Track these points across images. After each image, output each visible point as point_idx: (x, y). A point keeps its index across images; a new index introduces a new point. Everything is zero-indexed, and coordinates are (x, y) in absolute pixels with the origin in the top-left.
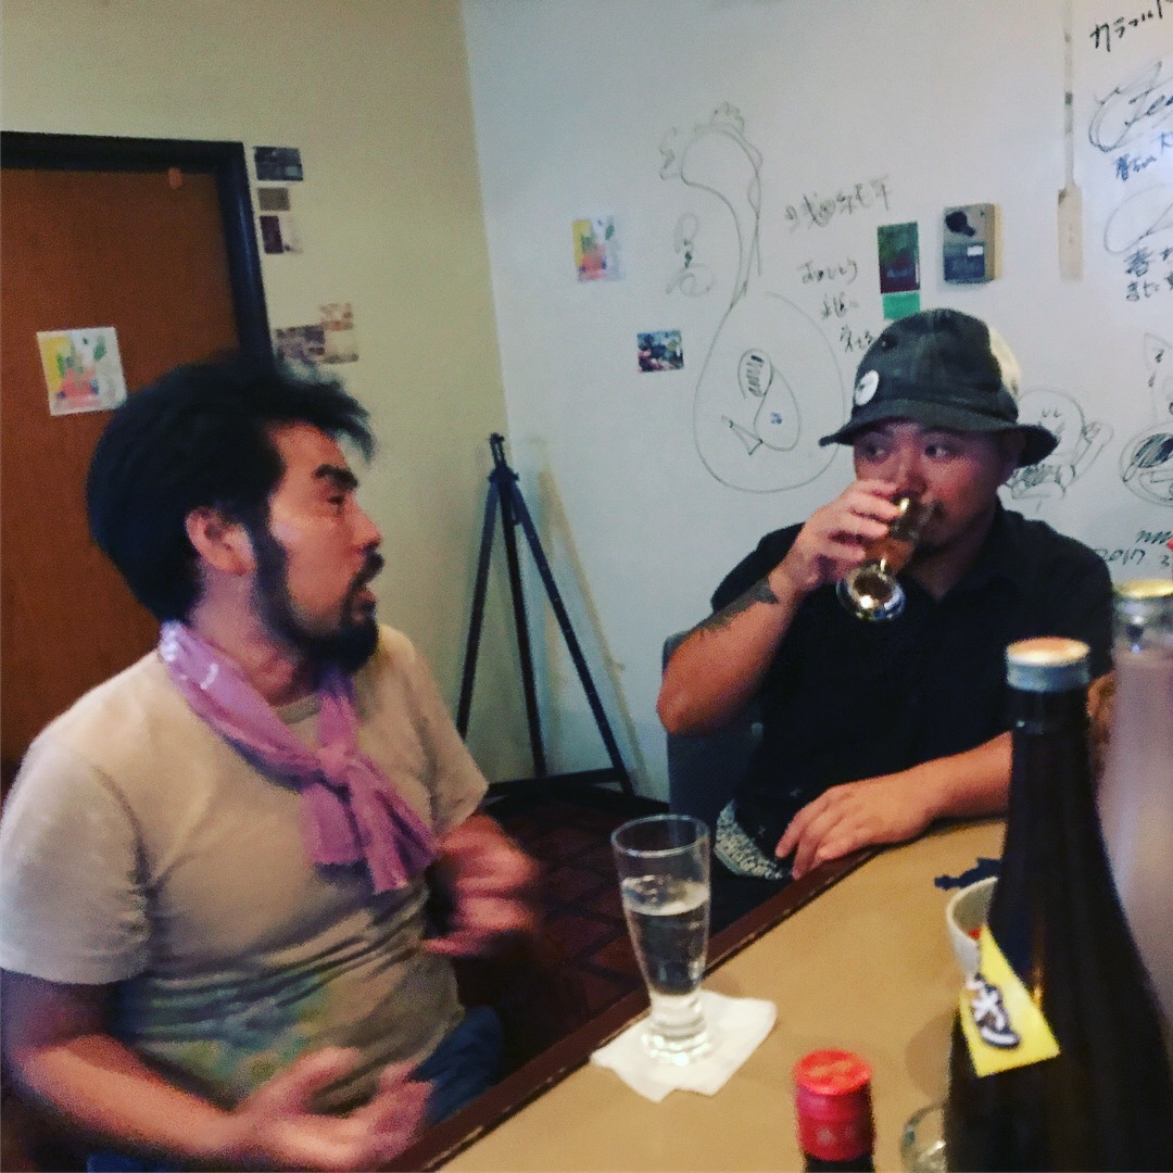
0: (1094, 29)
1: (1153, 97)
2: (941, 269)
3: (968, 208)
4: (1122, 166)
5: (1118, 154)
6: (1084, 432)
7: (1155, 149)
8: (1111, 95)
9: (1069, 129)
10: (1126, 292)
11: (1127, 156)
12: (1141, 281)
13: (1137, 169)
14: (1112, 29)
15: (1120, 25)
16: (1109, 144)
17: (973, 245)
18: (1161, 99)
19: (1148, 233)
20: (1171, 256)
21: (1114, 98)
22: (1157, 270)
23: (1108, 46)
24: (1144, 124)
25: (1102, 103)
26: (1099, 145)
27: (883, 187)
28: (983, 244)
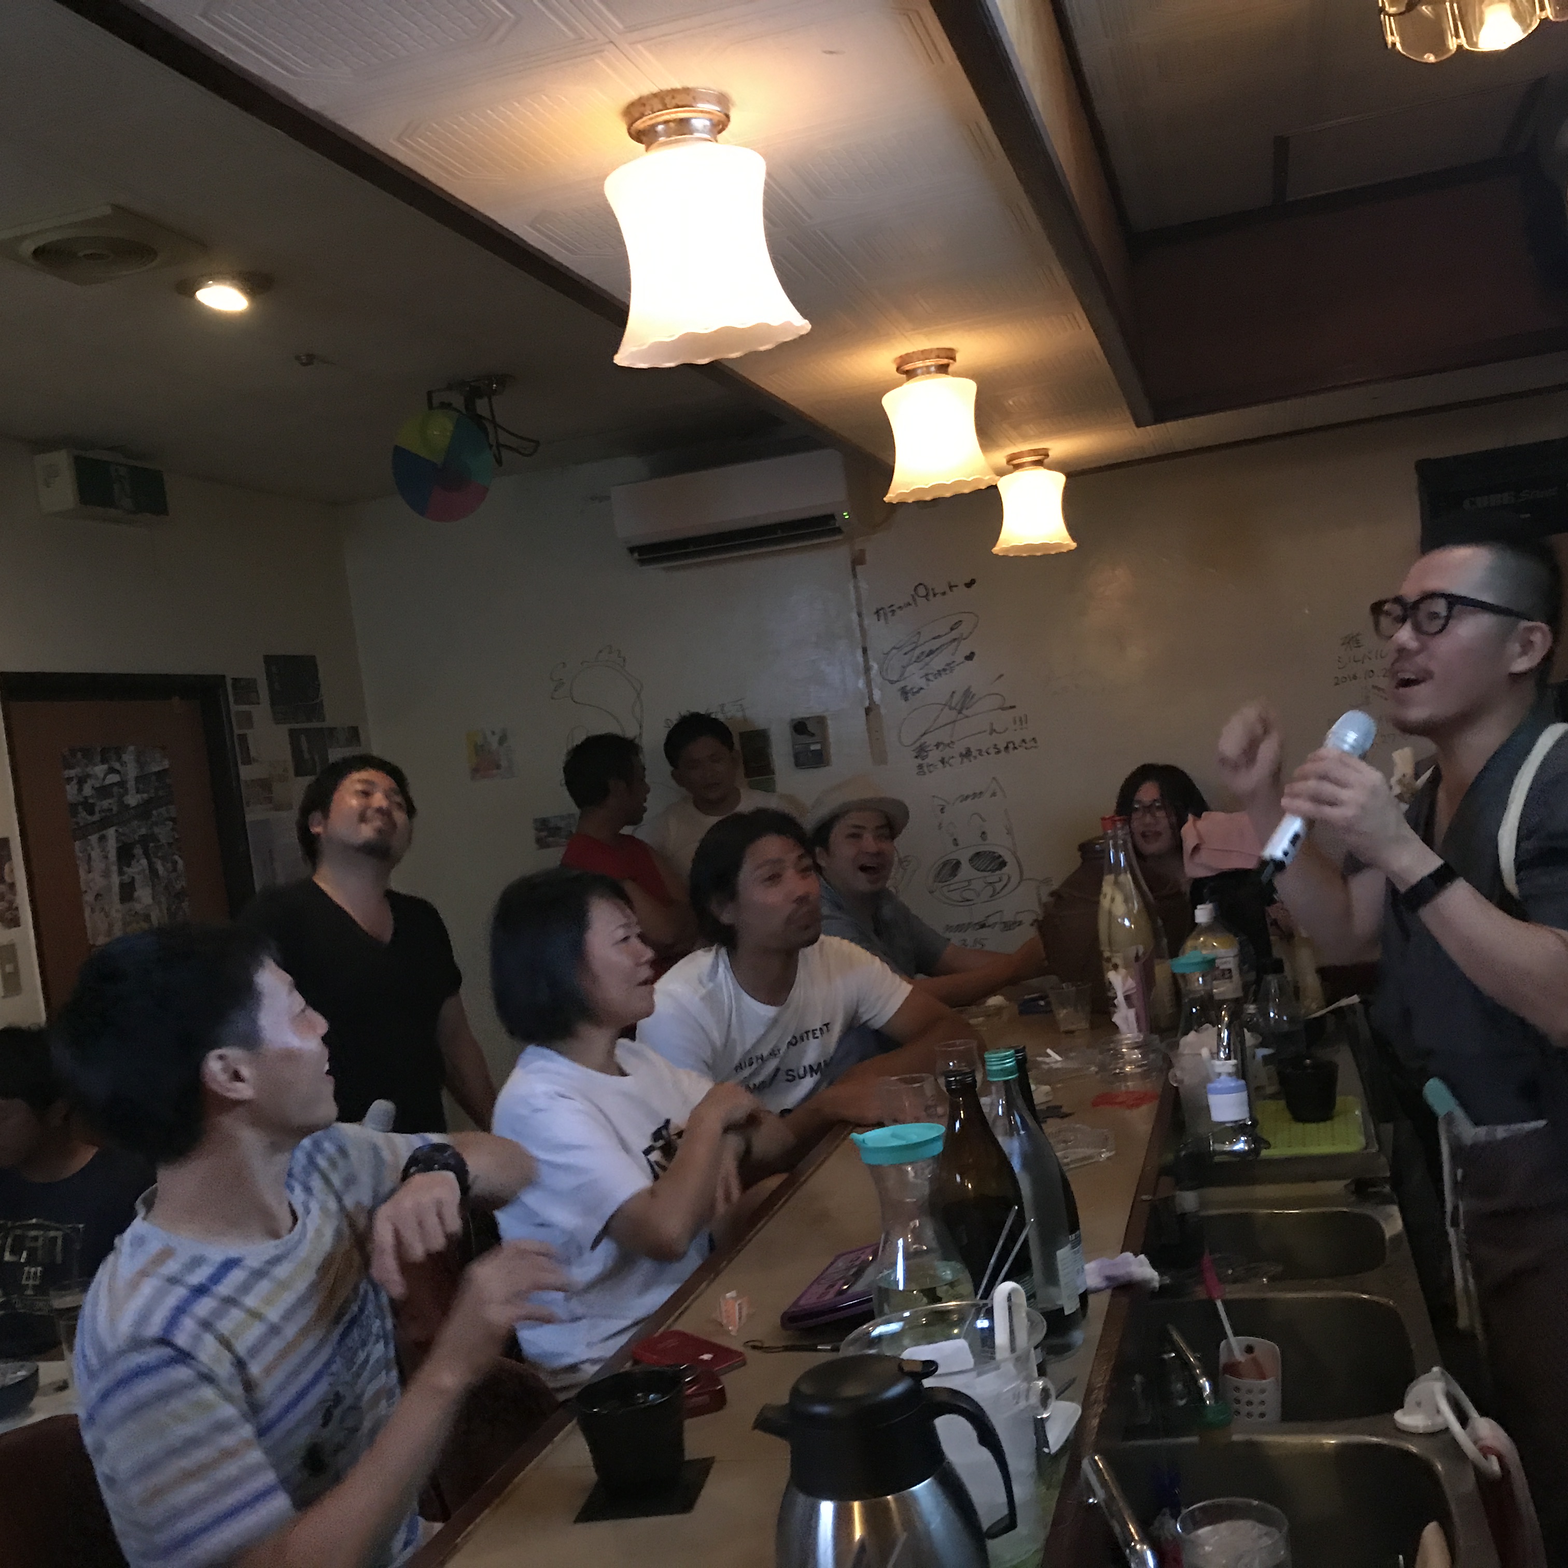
0: (875, 610)
1: (917, 652)
2: (792, 760)
3: (809, 718)
4: (905, 693)
5: (902, 684)
7: (922, 683)
8: (891, 650)
9: (867, 669)
10: (917, 771)
11: (905, 687)
12: (924, 762)
13: (914, 694)
14: (886, 608)
15: (892, 609)
16: (895, 678)
17: (814, 743)
18: (923, 653)
19: (925, 734)
20: (941, 747)
21: (894, 651)
22: (934, 756)
23: (886, 620)
24: (914, 668)
25: (887, 654)
26: (888, 679)
27: (741, 706)
28: (822, 743)
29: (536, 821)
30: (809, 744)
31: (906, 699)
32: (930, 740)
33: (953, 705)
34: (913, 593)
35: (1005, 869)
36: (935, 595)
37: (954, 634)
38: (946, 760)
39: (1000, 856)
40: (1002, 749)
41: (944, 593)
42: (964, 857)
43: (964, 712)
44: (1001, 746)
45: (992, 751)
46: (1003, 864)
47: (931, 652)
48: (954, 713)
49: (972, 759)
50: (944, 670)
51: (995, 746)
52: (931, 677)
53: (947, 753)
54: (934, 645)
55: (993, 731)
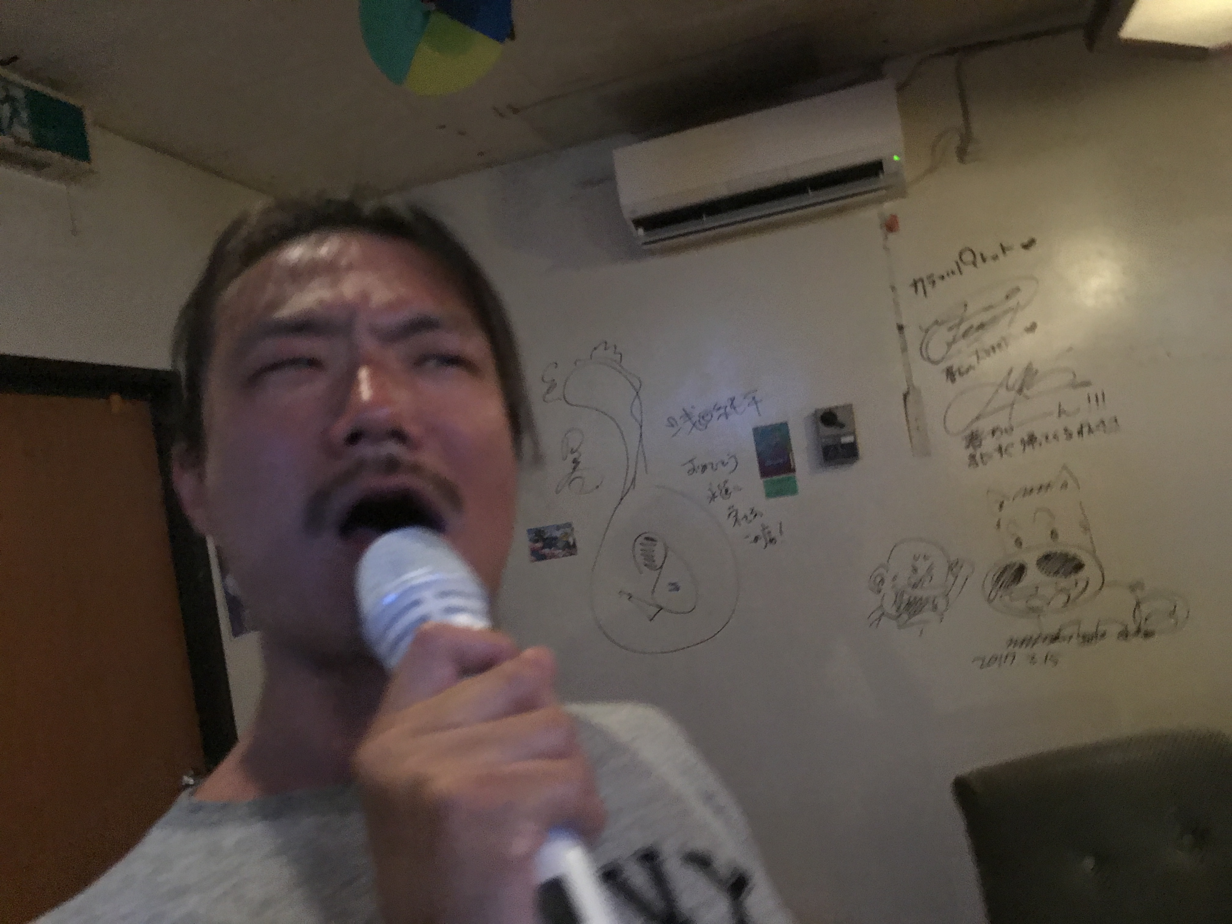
0: (912, 282)
1: (965, 326)
2: (817, 456)
3: (837, 407)
4: (950, 374)
5: (945, 365)
6: (950, 568)
7: (973, 361)
8: (933, 325)
9: (904, 349)
10: (968, 461)
11: (951, 367)
12: (977, 452)
13: (961, 374)
14: (925, 279)
15: (931, 279)
16: (937, 358)
17: (845, 435)
18: (971, 327)
19: (978, 418)
20: (998, 434)
21: (936, 327)
22: (989, 444)
23: (925, 293)
24: (962, 344)
25: (927, 331)
26: (929, 359)
27: (754, 398)
28: (853, 433)
29: (529, 531)
30: (839, 436)
31: (953, 380)
32: (985, 425)
33: (1011, 385)
34: (958, 259)
35: (1083, 574)
36: (984, 260)
37: (1012, 303)
38: (1003, 450)
39: (1074, 558)
40: (1075, 434)
41: (995, 258)
42: (1030, 559)
43: (1025, 391)
44: (1074, 430)
45: (1062, 436)
46: (1079, 567)
47: (982, 326)
48: (1013, 393)
49: (1036, 445)
50: (999, 345)
51: (1066, 430)
52: (981, 354)
53: (1005, 440)
54: (985, 317)
55: (1060, 412)
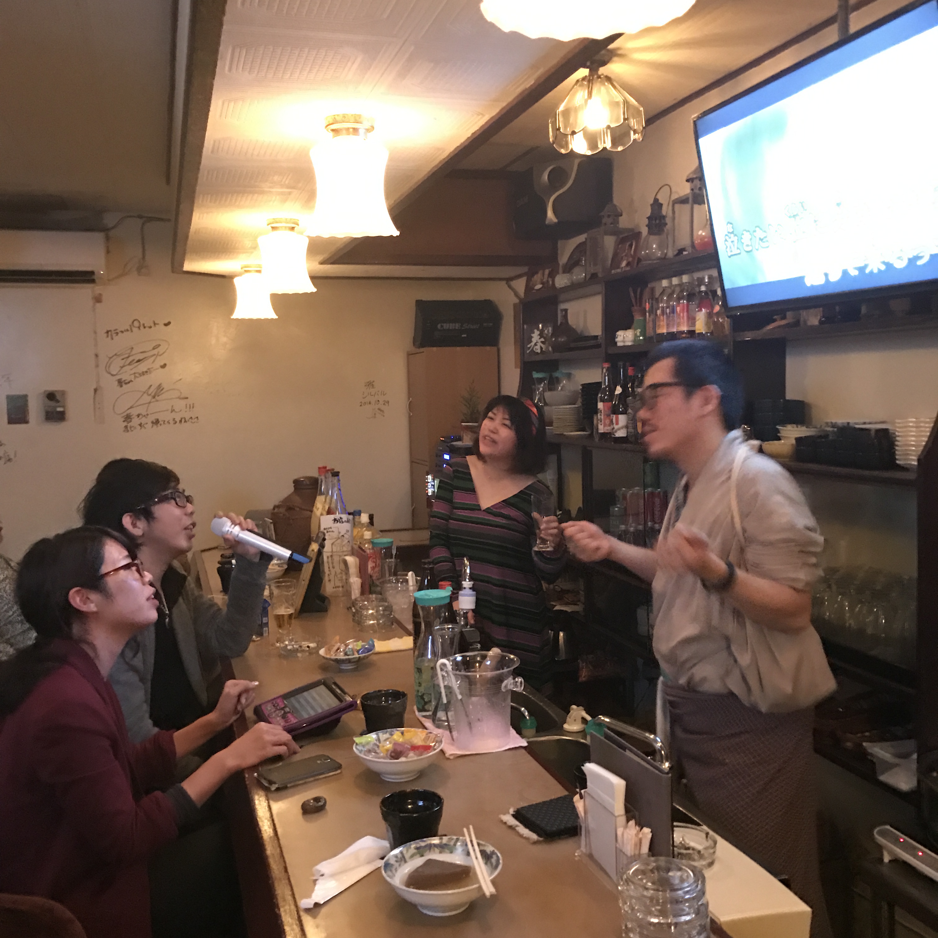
0: (105, 331)
1: (131, 359)
2: (44, 416)
3: (56, 391)
4: (120, 383)
5: (118, 377)
7: (132, 377)
9: (97, 366)
10: (124, 429)
11: (121, 379)
12: (129, 425)
13: (126, 384)
14: (113, 332)
15: (116, 332)
16: (114, 373)
17: (60, 407)
18: (133, 360)
19: (131, 407)
20: (141, 416)
21: (115, 357)
22: (135, 422)
23: (112, 339)
24: (127, 368)
25: (110, 358)
26: (110, 373)
27: (8, 378)
28: (63, 407)
30: (56, 407)
31: (121, 386)
32: (134, 412)
33: (150, 393)
34: (131, 324)
36: (145, 327)
37: (155, 352)
38: (142, 425)
40: (178, 422)
41: (150, 327)
43: (156, 397)
44: (178, 420)
45: (172, 422)
47: (139, 361)
48: (150, 397)
49: (159, 425)
50: (146, 372)
51: (174, 419)
52: (137, 375)
53: (143, 421)
54: (141, 357)
55: (173, 411)
